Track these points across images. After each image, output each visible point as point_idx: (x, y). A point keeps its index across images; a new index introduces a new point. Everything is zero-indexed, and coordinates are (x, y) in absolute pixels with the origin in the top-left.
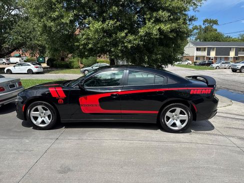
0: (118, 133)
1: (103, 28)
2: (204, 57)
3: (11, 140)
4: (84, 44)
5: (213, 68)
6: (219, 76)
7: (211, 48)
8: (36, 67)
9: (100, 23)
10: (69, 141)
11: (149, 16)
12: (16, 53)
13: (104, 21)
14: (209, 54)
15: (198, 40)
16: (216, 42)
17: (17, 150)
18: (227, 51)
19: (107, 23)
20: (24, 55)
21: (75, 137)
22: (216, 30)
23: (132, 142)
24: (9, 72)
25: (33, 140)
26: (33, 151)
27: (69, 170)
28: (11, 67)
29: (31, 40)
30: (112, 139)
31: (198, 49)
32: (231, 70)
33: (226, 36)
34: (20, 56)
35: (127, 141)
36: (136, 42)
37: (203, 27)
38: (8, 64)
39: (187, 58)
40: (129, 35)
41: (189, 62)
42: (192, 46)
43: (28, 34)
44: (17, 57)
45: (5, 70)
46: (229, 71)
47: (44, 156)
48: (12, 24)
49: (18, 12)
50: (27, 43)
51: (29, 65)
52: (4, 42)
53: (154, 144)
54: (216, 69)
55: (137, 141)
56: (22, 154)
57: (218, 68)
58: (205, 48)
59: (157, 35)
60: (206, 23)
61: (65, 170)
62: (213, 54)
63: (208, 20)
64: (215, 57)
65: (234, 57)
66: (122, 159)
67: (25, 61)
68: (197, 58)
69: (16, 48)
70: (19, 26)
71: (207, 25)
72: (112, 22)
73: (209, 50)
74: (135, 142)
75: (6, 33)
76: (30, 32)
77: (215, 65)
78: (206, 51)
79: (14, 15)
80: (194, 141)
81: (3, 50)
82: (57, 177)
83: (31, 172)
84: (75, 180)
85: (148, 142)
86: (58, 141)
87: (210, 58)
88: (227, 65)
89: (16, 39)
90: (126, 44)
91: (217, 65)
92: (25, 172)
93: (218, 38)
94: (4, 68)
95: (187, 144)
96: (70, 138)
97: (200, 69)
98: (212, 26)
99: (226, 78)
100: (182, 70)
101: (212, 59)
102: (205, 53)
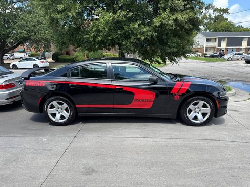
0: (138, 131)
1: (114, 19)
2: (214, 48)
3: (27, 139)
4: (94, 36)
5: (224, 60)
6: (232, 68)
7: (222, 38)
8: (42, 62)
9: (111, 14)
10: (89, 139)
11: (163, 5)
12: (20, 48)
13: (115, 12)
14: (219, 45)
15: (208, 31)
16: (227, 32)
17: (35, 150)
18: (239, 42)
19: (118, 14)
20: (29, 50)
21: (94, 135)
22: (227, 19)
23: (155, 140)
24: (15, 67)
25: (50, 139)
26: (51, 150)
27: (93, 171)
28: (16, 63)
29: (35, 34)
30: (132, 136)
31: (208, 40)
32: (244, 61)
33: (237, 25)
34: (24, 51)
35: (149, 139)
36: (149, 33)
37: (213, 16)
38: (13, 59)
39: (197, 49)
40: (143, 26)
41: (199, 54)
42: (202, 37)
43: (33, 28)
44: (21, 52)
45: (11, 66)
46: (243, 63)
47: (65, 155)
48: (16, 17)
49: (21, 6)
50: (32, 38)
51: (34, 60)
52: (8, 37)
53: (179, 142)
54: (228, 60)
55: (160, 139)
56: (41, 153)
57: (230, 59)
58: (216, 39)
59: (172, 26)
60: (216, 13)
61: (89, 171)
62: (224, 45)
63: (217, 8)
64: (226, 48)
65: (246, 48)
66: (148, 158)
67: (29, 56)
68: (207, 50)
69: (21, 43)
70: (22, 19)
71: (217, 14)
72: (123, 13)
73: (220, 41)
74: (158, 140)
75: (9, 27)
76: (34, 26)
77: (226, 57)
78: (217, 42)
79: (17, 8)
80: (222, 139)
81: (7, 45)
82: (82, 179)
83: (53, 173)
84: (102, 182)
85: (172, 140)
86: (76, 139)
87: (221, 50)
88: (239, 56)
89: (21, 33)
90: (139, 36)
91: (229, 56)
92: (47, 174)
93: (229, 28)
94: (10, 64)
95: (215, 141)
96: (88, 136)
97: (210, 61)
98: (222, 15)
99: (240, 70)
100: (192, 62)
101: (223, 51)
102: (215, 45)
